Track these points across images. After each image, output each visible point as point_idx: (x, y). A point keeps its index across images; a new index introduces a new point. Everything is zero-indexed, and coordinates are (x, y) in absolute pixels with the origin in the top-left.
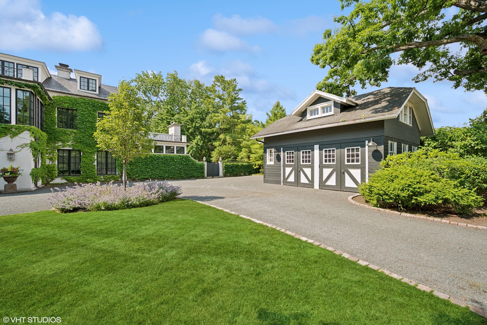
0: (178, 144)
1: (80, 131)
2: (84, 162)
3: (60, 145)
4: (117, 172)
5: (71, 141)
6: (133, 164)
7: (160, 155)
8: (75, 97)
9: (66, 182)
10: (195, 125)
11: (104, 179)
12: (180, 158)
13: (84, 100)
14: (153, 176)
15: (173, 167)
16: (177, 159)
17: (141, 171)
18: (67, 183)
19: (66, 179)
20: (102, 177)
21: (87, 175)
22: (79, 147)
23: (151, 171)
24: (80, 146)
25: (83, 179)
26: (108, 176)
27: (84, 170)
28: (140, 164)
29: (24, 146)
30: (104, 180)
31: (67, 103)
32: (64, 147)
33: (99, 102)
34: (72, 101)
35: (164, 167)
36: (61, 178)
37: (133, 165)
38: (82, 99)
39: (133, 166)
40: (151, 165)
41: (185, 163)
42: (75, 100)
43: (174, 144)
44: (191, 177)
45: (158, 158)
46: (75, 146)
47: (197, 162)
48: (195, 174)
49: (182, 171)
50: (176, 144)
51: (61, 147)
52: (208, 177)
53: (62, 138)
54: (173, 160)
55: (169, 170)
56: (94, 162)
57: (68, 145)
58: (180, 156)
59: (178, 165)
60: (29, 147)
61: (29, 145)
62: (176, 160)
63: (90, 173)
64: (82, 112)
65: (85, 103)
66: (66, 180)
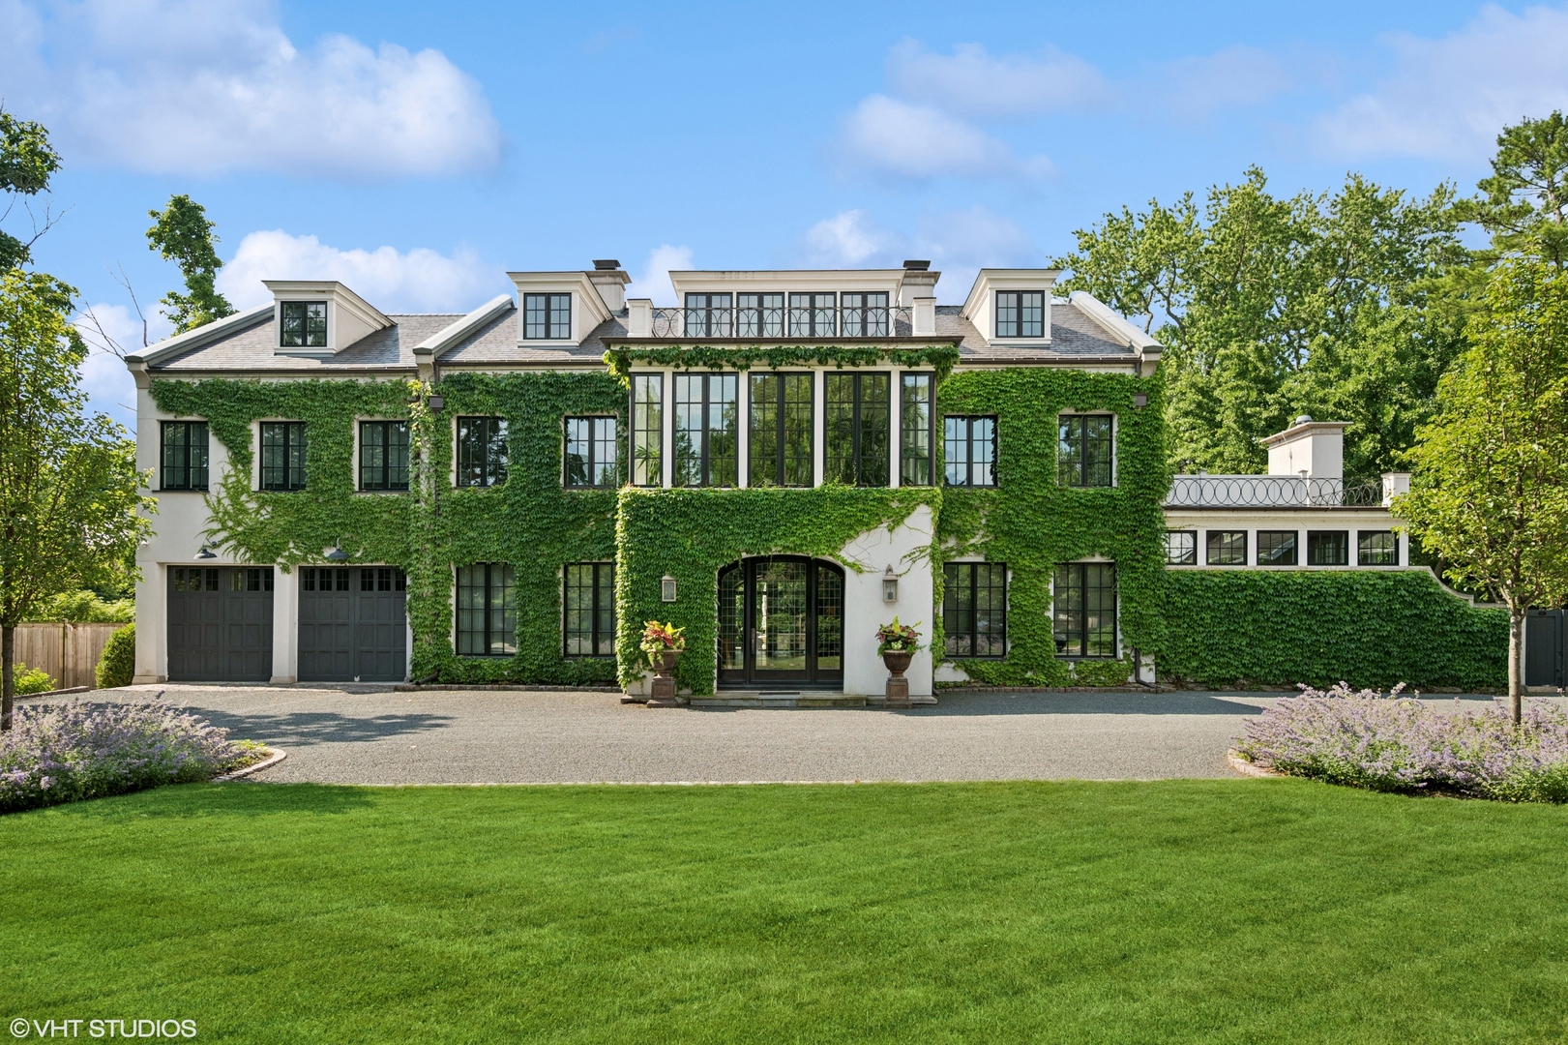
0: (1366, 520)
1: (1007, 492)
2: (1020, 607)
3: (952, 549)
4: (1120, 646)
5: (981, 532)
6: (1178, 617)
7: (1289, 576)
8: (992, 368)
9: (968, 679)
10: (1396, 417)
11: (1079, 673)
12: (1381, 584)
13: (1019, 373)
14: (1257, 669)
15: (1348, 629)
16: (1366, 593)
17: (1210, 648)
18: (969, 682)
19: (968, 671)
20: (1072, 666)
21: (1029, 658)
22: (1006, 550)
23: (1248, 645)
24: (1007, 547)
25: (1014, 673)
26: (1093, 665)
27: (1019, 639)
28: (1207, 616)
29: (917, 554)
30: (1076, 677)
31: (972, 395)
32: (962, 554)
33: (1065, 374)
34: (984, 385)
35: (1309, 629)
36: (953, 665)
37: (1180, 622)
38: (1014, 371)
39: (1179, 626)
40: (1250, 618)
41: (1408, 613)
42: (994, 380)
43: (1349, 520)
44: (1436, 682)
45: (1282, 586)
46: (996, 548)
47: (1471, 603)
48: (1462, 669)
49: (1395, 651)
50: (1358, 520)
51: (954, 556)
52: (1531, 689)
53: (958, 522)
54: (1351, 598)
55: (1328, 643)
56: (1045, 608)
57: (972, 545)
58: (1382, 577)
59: (1375, 623)
60: (928, 558)
61: (929, 551)
62: (1363, 599)
63: (1036, 647)
64: (1015, 423)
65: (1024, 385)
66: (966, 671)
